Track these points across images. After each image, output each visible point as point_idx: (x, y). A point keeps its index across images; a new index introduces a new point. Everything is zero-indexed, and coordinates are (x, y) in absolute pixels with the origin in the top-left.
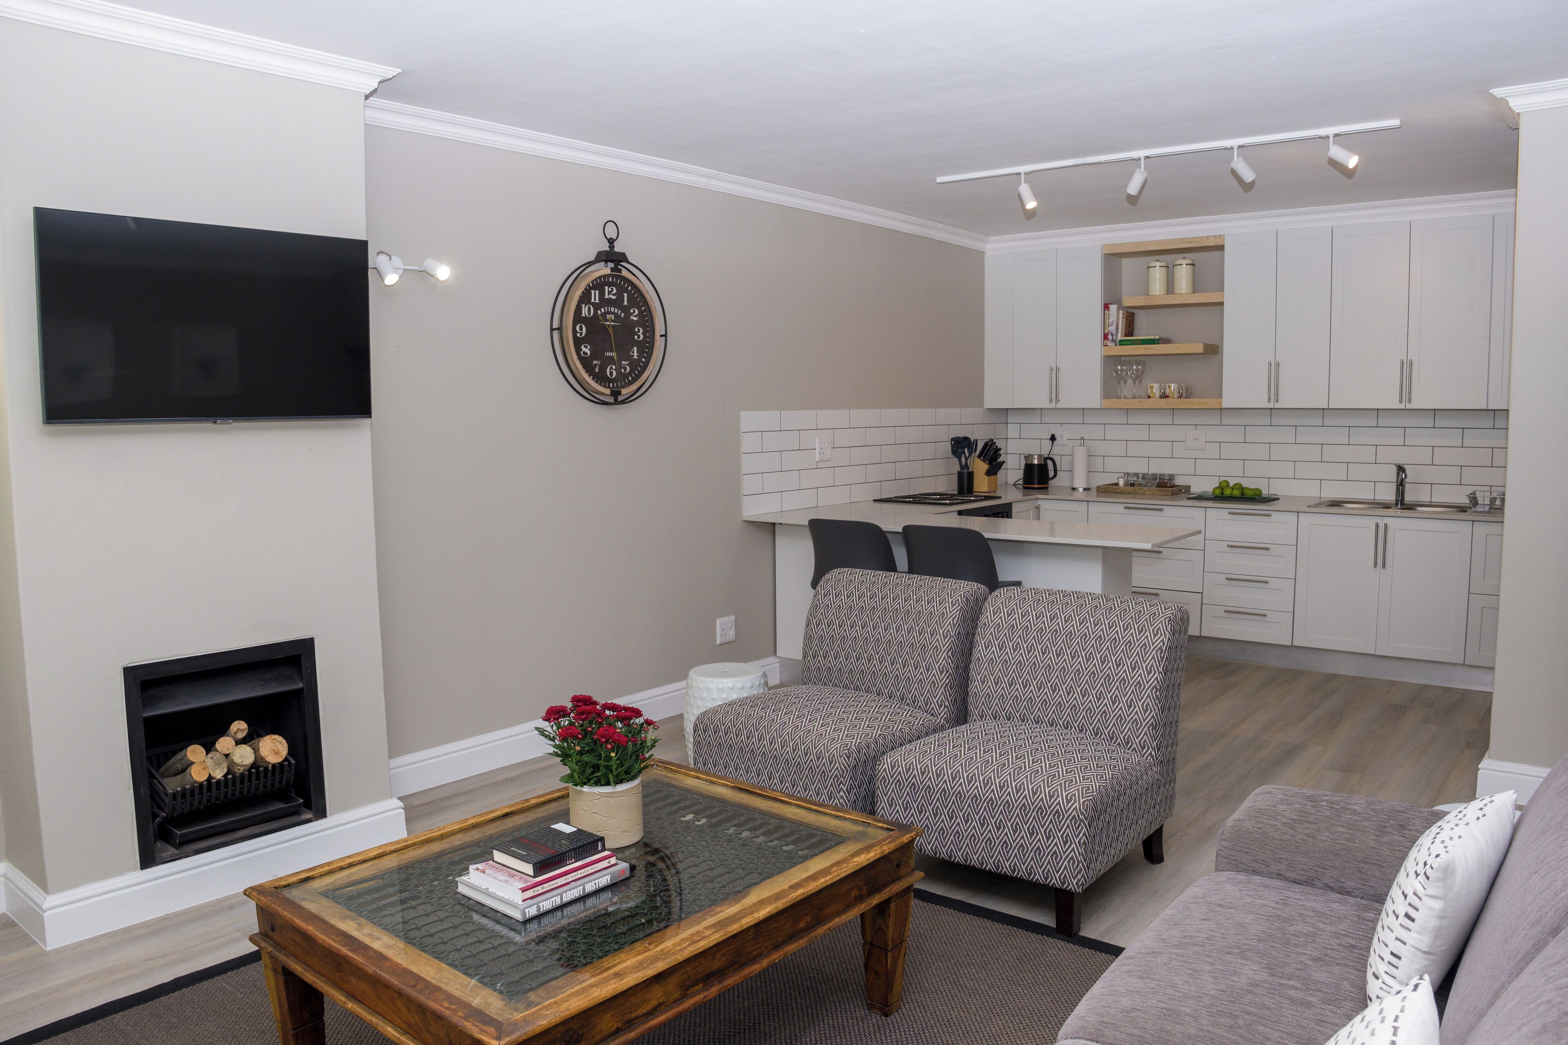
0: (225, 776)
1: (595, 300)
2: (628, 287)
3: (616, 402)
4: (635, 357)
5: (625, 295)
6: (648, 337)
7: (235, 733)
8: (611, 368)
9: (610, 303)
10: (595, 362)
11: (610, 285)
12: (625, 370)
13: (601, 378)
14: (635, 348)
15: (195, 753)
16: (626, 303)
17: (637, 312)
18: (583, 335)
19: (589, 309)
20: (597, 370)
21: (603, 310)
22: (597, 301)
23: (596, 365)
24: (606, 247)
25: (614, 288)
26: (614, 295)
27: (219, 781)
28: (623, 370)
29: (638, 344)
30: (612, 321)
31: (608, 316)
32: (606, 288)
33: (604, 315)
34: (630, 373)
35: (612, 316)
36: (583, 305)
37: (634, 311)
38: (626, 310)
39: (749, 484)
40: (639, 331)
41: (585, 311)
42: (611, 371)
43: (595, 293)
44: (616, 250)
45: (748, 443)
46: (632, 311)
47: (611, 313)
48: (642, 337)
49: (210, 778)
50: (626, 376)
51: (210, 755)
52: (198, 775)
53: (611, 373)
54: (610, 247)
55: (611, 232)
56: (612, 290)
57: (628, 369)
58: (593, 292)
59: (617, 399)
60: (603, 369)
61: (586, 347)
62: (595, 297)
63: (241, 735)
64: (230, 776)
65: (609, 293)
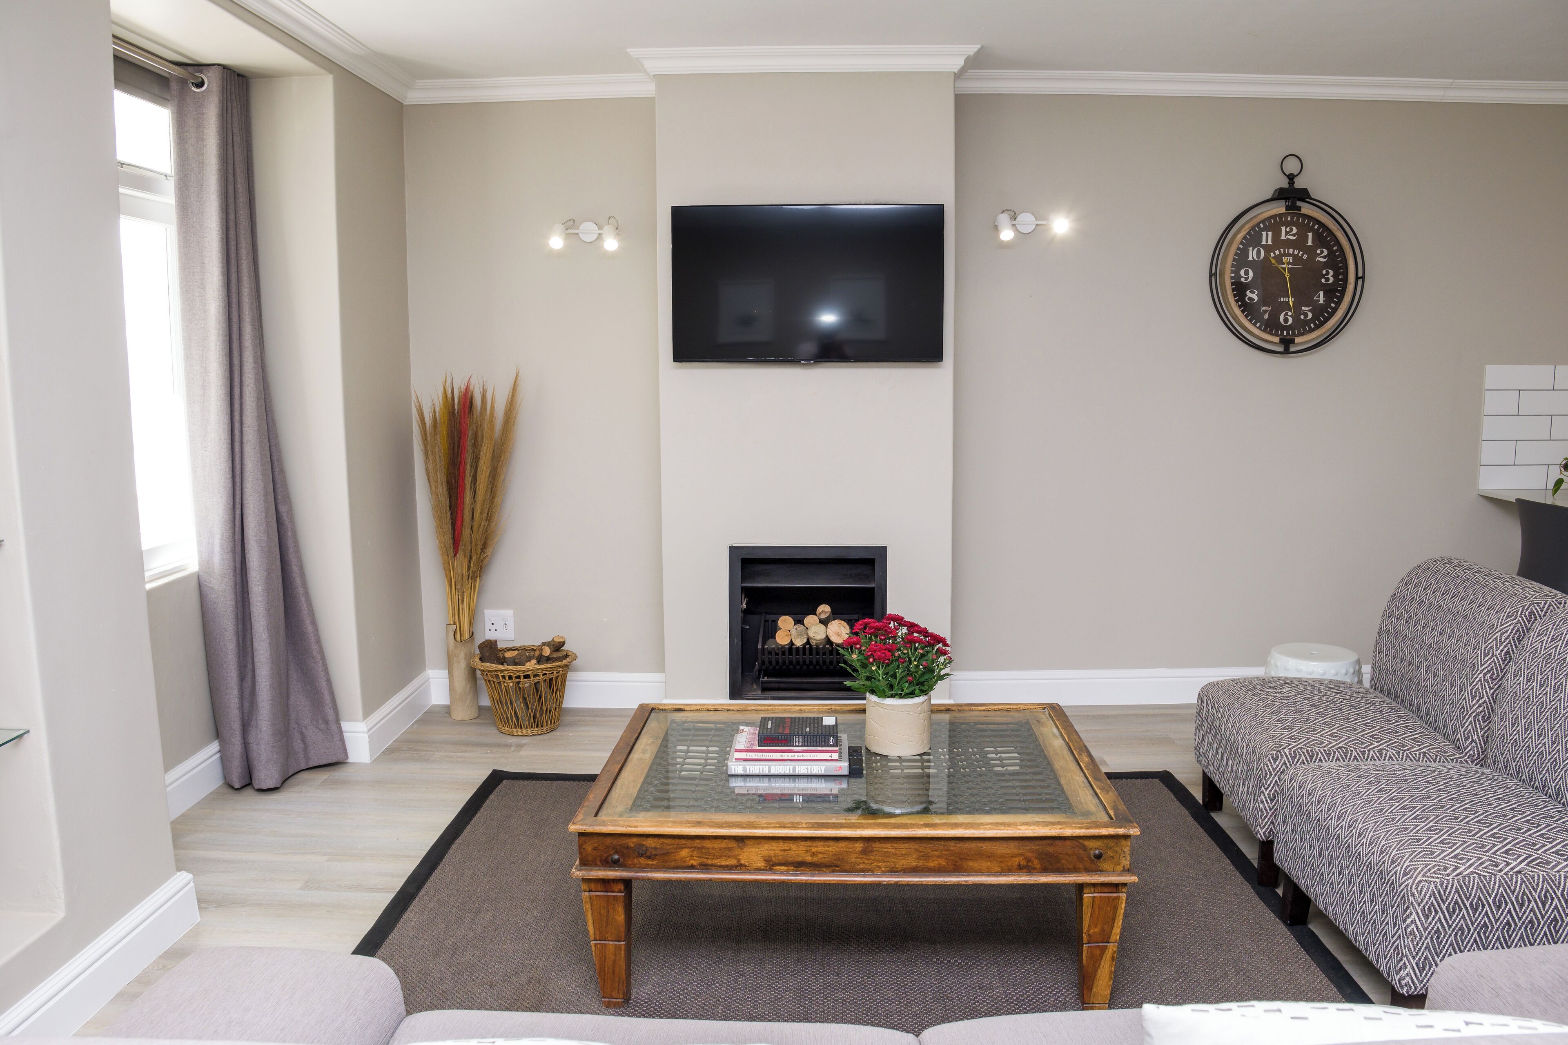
0: (804, 645)
1: (1267, 241)
2: (1314, 225)
3: (1286, 352)
4: (1321, 302)
5: (1310, 235)
6: (1341, 280)
7: (820, 614)
8: (1286, 314)
9: (1288, 244)
10: (1264, 308)
11: (1287, 224)
12: (1306, 315)
13: (1271, 326)
14: (1322, 293)
15: (786, 622)
16: (1310, 243)
17: (1326, 252)
18: (1250, 279)
19: (1259, 252)
20: (1266, 316)
21: (1277, 252)
22: (1270, 243)
23: (1265, 311)
24: (1284, 183)
25: (1294, 228)
26: (1293, 235)
27: (798, 648)
28: (1302, 317)
29: (1323, 287)
30: (1289, 263)
31: (1285, 259)
32: (1283, 228)
33: (1279, 259)
34: (1312, 320)
35: (1291, 259)
36: (1251, 249)
37: (1322, 252)
38: (1311, 251)
39: (1488, 453)
40: (1328, 273)
41: (1252, 254)
42: (1286, 318)
43: (1267, 236)
44: (1296, 186)
45: (1491, 403)
46: (1318, 252)
47: (1288, 255)
48: (1331, 280)
49: (792, 643)
50: (1307, 323)
51: (796, 626)
52: (781, 639)
53: (1286, 320)
54: (1289, 183)
55: (1292, 166)
56: (1291, 230)
57: (1310, 315)
58: (1264, 233)
59: (1287, 346)
60: (1274, 316)
61: (1253, 292)
62: (1267, 238)
63: (823, 616)
64: (807, 646)
65: (1287, 233)
